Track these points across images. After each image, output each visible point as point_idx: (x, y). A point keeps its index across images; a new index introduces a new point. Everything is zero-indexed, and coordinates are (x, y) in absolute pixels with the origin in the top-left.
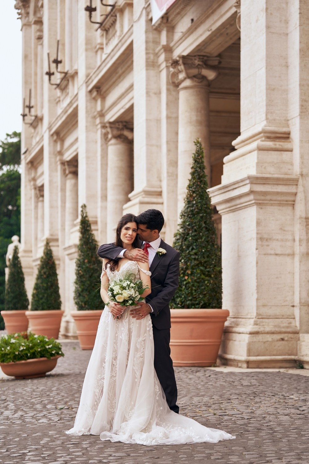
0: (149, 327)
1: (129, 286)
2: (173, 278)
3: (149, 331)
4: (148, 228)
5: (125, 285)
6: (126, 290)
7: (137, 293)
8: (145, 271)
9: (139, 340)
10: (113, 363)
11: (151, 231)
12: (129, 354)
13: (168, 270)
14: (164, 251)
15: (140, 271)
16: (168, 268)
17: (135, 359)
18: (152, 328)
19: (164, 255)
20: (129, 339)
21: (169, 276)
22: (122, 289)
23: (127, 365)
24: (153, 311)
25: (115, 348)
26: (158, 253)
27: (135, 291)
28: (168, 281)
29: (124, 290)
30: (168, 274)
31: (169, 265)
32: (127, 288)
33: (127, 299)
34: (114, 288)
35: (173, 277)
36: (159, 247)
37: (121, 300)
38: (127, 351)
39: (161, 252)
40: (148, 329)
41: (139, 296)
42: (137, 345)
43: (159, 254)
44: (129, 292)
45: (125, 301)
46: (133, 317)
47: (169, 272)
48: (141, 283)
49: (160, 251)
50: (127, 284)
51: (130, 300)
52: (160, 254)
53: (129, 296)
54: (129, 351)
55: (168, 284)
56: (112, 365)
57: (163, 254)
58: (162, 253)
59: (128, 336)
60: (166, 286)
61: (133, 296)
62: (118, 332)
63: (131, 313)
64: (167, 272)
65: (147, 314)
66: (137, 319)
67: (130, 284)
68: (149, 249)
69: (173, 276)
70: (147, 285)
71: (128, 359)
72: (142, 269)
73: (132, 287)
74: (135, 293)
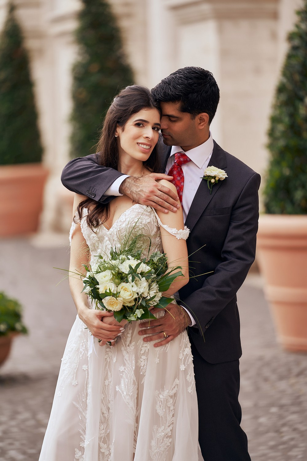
0: (184, 364)
1: (133, 271)
2: (243, 239)
3: (185, 372)
4: (184, 110)
5: (125, 268)
6: (127, 282)
7: (155, 286)
8: (173, 231)
9: (161, 396)
10: (102, 450)
11: (193, 118)
12: (137, 428)
13: (231, 219)
14: (220, 174)
15: (162, 230)
16: (232, 215)
17: (153, 443)
18: (192, 366)
19: (220, 183)
20: (138, 394)
21: (234, 232)
22: (117, 281)
23: (134, 454)
24: (193, 323)
25: (103, 413)
26: (206, 180)
27: (150, 281)
28: (231, 246)
29: (123, 284)
30: (231, 228)
31: (234, 208)
32: (130, 279)
33: (129, 305)
34: (98, 277)
35: (245, 237)
36: (210, 165)
37: (117, 308)
38: (132, 421)
39: (214, 177)
40: (182, 368)
41: (160, 295)
42: (158, 407)
43: (210, 182)
44: (135, 289)
45: (125, 311)
46: (146, 340)
47: (234, 224)
48: (163, 261)
49: (213, 175)
50: (130, 267)
51: (138, 308)
52: (213, 181)
53: (134, 297)
54: (137, 420)
55: (230, 252)
56: (99, 456)
57: (219, 180)
58: (217, 179)
59: (136, 386)
60: (225, 259)
61: (146, 295)
62: (109, 374)
63: (141, 329)
64: (230, 224)
65: (180, 332)
66: (156, 345)
67: (138, 266)
68: (185, 169)
69: (244, 234)
70: (179, 267)
71: (135, 441)
72: (165, 226)
73: (142, 274)
74: (150, 286)
